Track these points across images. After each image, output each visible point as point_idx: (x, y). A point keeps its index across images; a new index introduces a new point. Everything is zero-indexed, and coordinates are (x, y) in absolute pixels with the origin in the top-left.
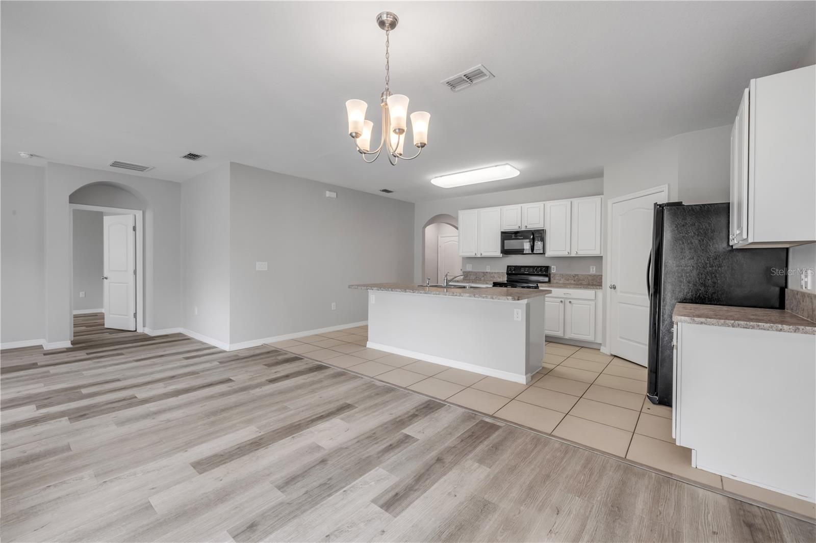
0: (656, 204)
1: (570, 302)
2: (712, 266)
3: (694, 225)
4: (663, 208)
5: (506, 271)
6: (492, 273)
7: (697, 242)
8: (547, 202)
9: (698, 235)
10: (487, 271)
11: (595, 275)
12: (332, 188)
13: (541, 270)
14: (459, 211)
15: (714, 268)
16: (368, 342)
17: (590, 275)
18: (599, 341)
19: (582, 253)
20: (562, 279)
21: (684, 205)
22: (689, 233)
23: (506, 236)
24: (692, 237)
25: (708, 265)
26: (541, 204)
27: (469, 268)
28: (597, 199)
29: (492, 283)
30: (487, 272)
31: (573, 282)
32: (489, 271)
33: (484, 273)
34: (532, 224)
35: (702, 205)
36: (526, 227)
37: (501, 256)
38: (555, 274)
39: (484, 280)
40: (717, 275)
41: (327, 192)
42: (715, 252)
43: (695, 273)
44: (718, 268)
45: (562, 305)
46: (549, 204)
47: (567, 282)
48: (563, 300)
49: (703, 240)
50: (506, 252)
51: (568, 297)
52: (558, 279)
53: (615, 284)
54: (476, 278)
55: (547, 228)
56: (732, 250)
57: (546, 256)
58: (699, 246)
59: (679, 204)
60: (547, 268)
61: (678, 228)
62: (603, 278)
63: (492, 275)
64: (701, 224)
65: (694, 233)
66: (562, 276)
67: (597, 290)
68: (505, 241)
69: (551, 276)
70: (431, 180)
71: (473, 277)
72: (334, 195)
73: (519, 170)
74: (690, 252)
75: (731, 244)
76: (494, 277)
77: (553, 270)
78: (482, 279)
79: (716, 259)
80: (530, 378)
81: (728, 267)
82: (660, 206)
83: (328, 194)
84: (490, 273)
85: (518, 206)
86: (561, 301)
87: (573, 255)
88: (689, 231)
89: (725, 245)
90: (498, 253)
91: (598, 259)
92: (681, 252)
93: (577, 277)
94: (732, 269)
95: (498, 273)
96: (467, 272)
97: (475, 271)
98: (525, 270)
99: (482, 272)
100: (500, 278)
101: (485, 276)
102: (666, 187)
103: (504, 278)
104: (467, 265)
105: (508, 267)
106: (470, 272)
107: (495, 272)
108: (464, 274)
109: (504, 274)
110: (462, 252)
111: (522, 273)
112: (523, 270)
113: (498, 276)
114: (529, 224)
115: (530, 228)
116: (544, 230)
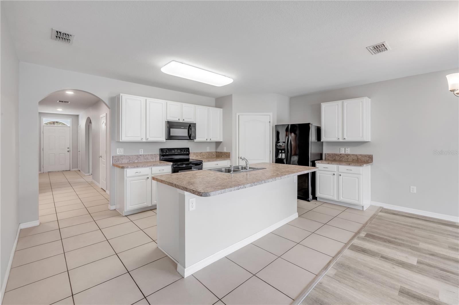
6: (146, 155)
11: (209, 152)
13: (184, 151)
17: (207, 152)
19: (213, 140)
20: (194, 156)
27: (120, 152)
30: (140, 155)
32: (142, 154)
33: (137, 156)
37: (165, 141)
39: (138, 162)
46: (197, 106)
51: (217, 166)
52: (192, 156)
54: (130, 161)
57: (195, 141)
62: (231, 154)
63: (146, 157)
68: (171, 129)
71: (125, 161)
76: (147, 158)
85: (178, 104)
90: (162, 139)
95: (151, 155)
96: (118, 156)
97: (127, 155)
98: (175, 151)
99: (135, 155)
100: (153, 159)
101: (139, 159)
102: (271, 114)
103: (156, 158)
104: (118, 149)
105: (162, 150)
106: (122, 156)
107: (149, 155)
108: (113, 159)
109: (156, 156)
110: (126, 137)
111: (173, 154)
112: (173, 151)
113: (152, 158)
114: (185, 118)
115: (186, 121)
116: (196, 123)
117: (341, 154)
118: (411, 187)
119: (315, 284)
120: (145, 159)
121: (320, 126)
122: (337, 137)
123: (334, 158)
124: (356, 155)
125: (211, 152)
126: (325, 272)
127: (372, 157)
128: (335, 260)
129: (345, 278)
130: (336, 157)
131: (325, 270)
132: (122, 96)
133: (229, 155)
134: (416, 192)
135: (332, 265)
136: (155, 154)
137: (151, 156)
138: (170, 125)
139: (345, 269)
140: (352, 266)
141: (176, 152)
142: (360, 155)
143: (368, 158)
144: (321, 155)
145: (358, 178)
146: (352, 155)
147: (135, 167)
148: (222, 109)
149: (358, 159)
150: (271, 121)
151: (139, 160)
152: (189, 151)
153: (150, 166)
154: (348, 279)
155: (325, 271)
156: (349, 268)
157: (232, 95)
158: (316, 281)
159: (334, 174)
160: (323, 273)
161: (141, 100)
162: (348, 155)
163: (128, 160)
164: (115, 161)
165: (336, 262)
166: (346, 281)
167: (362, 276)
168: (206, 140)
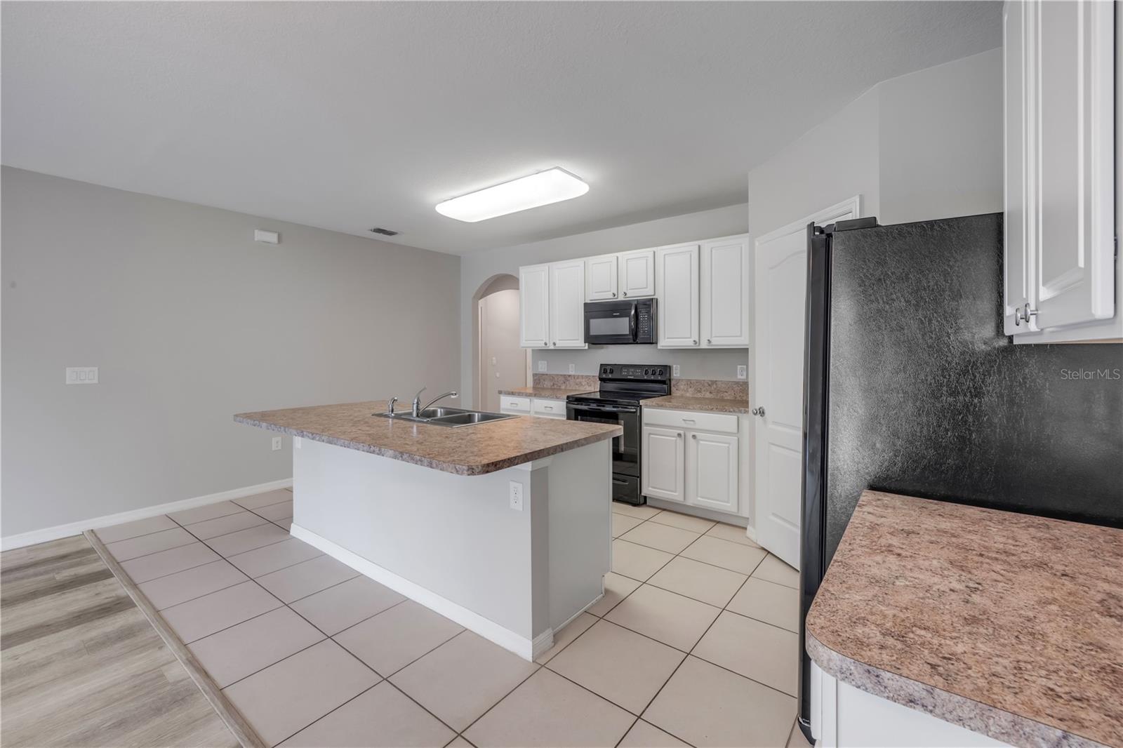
0: (812, 228)
1: (694, 437)
2: (954, 393)
3: (907, 278)
4: (830, 236)
5: (598, 375)
6: (578, 377)
7: (914, 325)
8: (659, 248)
9: (917, 306)
10: (571, 373)
12: (266, 224)
13: (654, 374)
14: (520, 268)
15: (961, 398)
16: (292, 525)
18: (745, 513)
19: (719, 342)
20: (689, 389)
21: (881, 226)
22: (893, 300)
23: (594, 310)
24: (902, 311)
25: (945, 388)
26: (648, 252)
27: (543, 368)
28: (743, 240)
29: (565, 397)
31: (708, 395)
32: (573, 373)
33: (564, 376)
34: (635, 289)
35: (927, 222)
36: (625, 294)
37: (586, 348)
38: (678, 381)
39: (565, 390)
40: (970, 419)
41: (256, 232)
42: (963, 353)
43: (910, 408)
44: (972, 397)
45: (680, 442)
46: (662, 250)
47: (699, 395)
48: (682, 432)
49: (930, 321)
50: (594, 340)
51: (689, 426)
52: (683, 390)
53: (765, 408)
54: (554, 384)
55: (659, 296)
56: (1011, 351)
57: (659, 347)
58: (920, 336)
59: (870, 223)
60: (666, 369)
61: (869, 287)
63: (577, 381)
64: (924, 275)
65: (907, 302)
66: (690, 383)
67: (740, 415)
68: (592, 321)
69: (673, 383)
70: (436, 205)
71: (548, 384)
72: (273, 238)
73: (586, 183)
74: (896, 353)
75: (1007, 332)
76: (581, 384)
77: (676, 374)
78: (563, 387)
79: (965, 372)
80: (551, 639)
81: (1001, 396)
82: (822, 231)
83: (259, 235)
84: (574, 376)
85: (611, 257)
86: (679, 435)
87: (704, 345)
88: (894, 296)
89: (988, 331)
90: (580, 343)
91: (741, 354)
92: (875, 353)
93: (715, 386)
94: (1012, 402)
95: (587, 377)
96: (539, 374)
97: (551, 373)
98: (628, 372)
100: (590, 386)
101: (567, 382)
102: (855, 203)
103: (596, 386)
104: (540, 363)
105: (602, 367)
107: (582, 376)
108: (533, 378)
109: (596, 379)
111: (623, 378)
112: (625, 372)
113: (588, 383)
119: (165, 638)
126: (182, 660)
128: (207, 688)
129: (136, 689)
131: (187, 659)
132: (521, 271)
135: (194, 677)
136: (593, 377)
137: (586, 380)
139: (160, 699)
140: (158, 721)
141: (631, 373)
151: (567, 385)
152: (670, 375)
153: (530, 396)
154: (128, 692)
155: (184, 658)
156: (158, 711)
158: (170, 640)
160: (181, 654)
163: (552, 383)
164: (534, 383)
165: (201, 688)
166: (126, 686)
167: (109, 724)
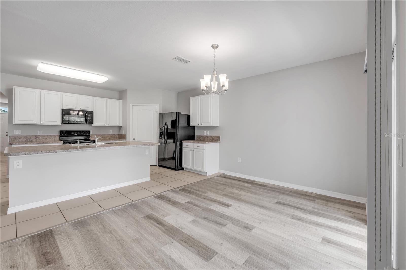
6: (45, 136)
11: (112, 135)
17: (110, 135)
19: (111, 125)
27: (17, 133)
30: (39, 136)
32: (41, 134)
33: (35, 136)
34: (85, 107)
36: (80, 108)
37: (61, 124)
39: (36, 141)
46: (95, 98)
57: (93, 125)
62: (126, 136)
63: (44, 137)
68: (66, 116)
69: (90, 136)
71: (22, 140)
76: (46, 138)
77: (93, 133)
78: (34, 141)
84: (42, 136)
85: (74, 95)
93: (104, 136)
96: (15, 136)
97: (25, 135)
99: (33, 136)
100: (52, 139)
101: (38, 138)
102: (158, 105)
103: (55, 139)
104: (15, 130)
105: (61, 132)
106: (19, 136)
107: (47, 135)
108: (10, 138)
109: (56, 136)
110: (19, 120)
111: (72, 135)
112: (73, 133)
114: (82, 107)
115: (83, 109)
116: (93, 111)
117: (204, 136)
118: (238, 158)
120: (44, 139)
121: (189, 114)
122: (198, 122)
123: (200, 139)
124: (212, 136)
125: (114, 135)
127: (220, 137)
130: (202, 138)
132: (15, 88)
133: (125, 137)
134: (240, 162)
136: (54, 135)
137: (50, 137)
138: (66, 112)
141: (75, 133)
142: (214, 136)
143: (217, 138)
144: (194, 136)
145: (203, 152)
146: (210, 136)
147: (23, 144)
148: (122, 101)
149: (212, 139)
150: (158, 111)
151: (37, 140)
152: (89, 133)
153: (39, 144)
157: (127, 89)
159: (191, 150)
161: (35, 92)
162: (207, 136)
163: (26, 139)
164: (11, 140)
168: (104, 125)
